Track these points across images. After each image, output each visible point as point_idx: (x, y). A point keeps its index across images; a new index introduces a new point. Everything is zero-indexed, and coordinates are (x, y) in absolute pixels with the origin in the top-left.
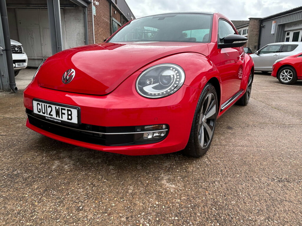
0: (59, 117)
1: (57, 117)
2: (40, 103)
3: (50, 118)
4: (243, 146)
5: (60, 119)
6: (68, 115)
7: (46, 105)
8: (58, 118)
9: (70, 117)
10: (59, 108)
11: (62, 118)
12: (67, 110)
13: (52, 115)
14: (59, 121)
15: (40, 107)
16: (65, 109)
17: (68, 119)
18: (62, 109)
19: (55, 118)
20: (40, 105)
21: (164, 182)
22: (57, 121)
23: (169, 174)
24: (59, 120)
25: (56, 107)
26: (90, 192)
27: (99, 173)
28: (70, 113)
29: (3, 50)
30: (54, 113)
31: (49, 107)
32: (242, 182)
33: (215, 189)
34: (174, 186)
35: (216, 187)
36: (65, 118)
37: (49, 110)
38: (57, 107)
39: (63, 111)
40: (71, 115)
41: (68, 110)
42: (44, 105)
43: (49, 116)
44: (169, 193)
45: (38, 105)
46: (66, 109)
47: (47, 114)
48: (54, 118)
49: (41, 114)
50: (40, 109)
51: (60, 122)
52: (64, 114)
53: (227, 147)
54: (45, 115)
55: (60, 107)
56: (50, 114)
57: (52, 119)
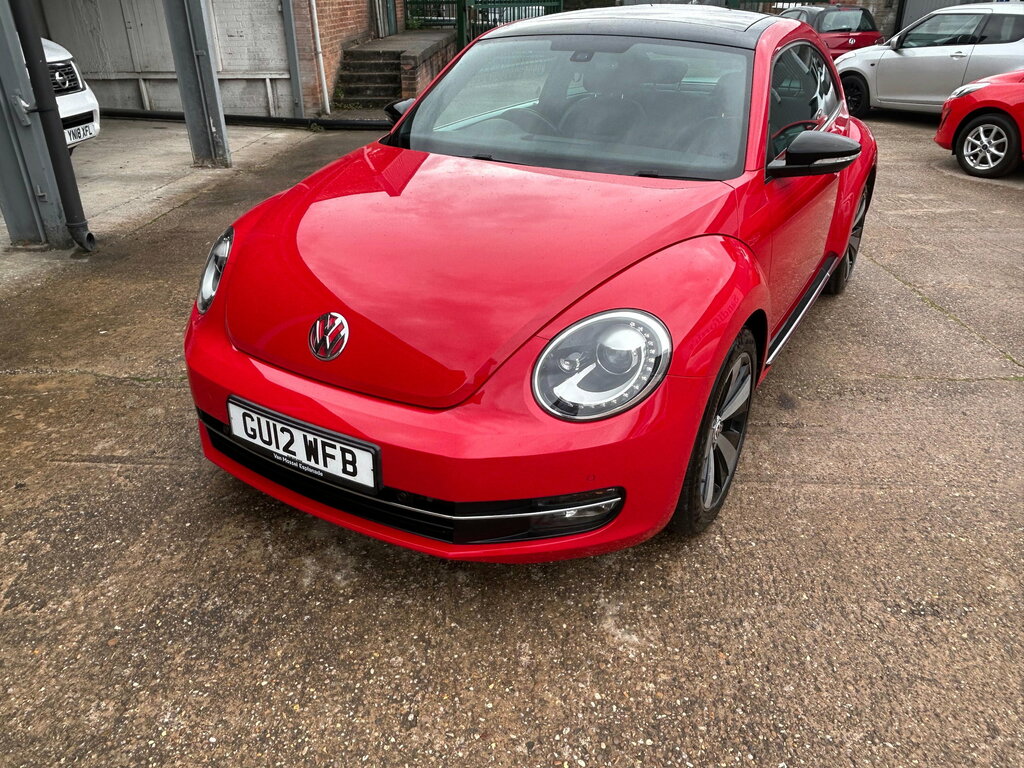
0: (317, 462)
1: (309, 459)
2: (255, 416)
3: (288, 458)
4: (821, 481)
5: (321, 466)
6: (345, 462)
7: (275, 426)
8: (312, 463)
9: (350, 468)
10: (315, 440)
11: (325, 465)
12: (342, 449)
13: (294, 454)
14: (316, 472)
15: (252, 424)
16: (334, 447)
17: (345, 471)
18: (324, 445)
19: (305, 461)
20: (253, 420)
21: (608, 624)
22: (311, 471)
23: (619, 598)
24: (317, 470)
25: (305, 437)
26: (422, 667)
27: (434, 598)
28: (349, 457)
29: (30, 112)
30: (299, 449)
31: (283, 430)
32: (813, 620)
33: (742, 644)
34: (635, 638)
35: (745, 637)
36: (335, 468)
37: (284, 438)
38: (310, 438)
39: (329, 450)
40: (353, 463)
41: (344, 451)
42: (268, 423)
43: (286, 454)
44: (625, 664)
45: (248, 419)
46: (338, 445)
47: (278, 447)
48: (299, 462)
49: (258, 441)
50: (253, 430)
51: (321, 474)
52: (333, 457)
53: (777, 487)
54: (273, 448)
55: (319, 440)
56: (286, 449)
57: (296, 464)
